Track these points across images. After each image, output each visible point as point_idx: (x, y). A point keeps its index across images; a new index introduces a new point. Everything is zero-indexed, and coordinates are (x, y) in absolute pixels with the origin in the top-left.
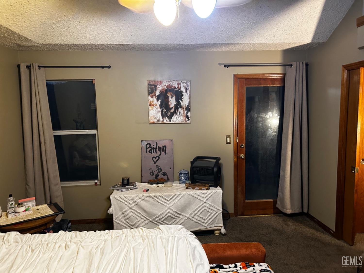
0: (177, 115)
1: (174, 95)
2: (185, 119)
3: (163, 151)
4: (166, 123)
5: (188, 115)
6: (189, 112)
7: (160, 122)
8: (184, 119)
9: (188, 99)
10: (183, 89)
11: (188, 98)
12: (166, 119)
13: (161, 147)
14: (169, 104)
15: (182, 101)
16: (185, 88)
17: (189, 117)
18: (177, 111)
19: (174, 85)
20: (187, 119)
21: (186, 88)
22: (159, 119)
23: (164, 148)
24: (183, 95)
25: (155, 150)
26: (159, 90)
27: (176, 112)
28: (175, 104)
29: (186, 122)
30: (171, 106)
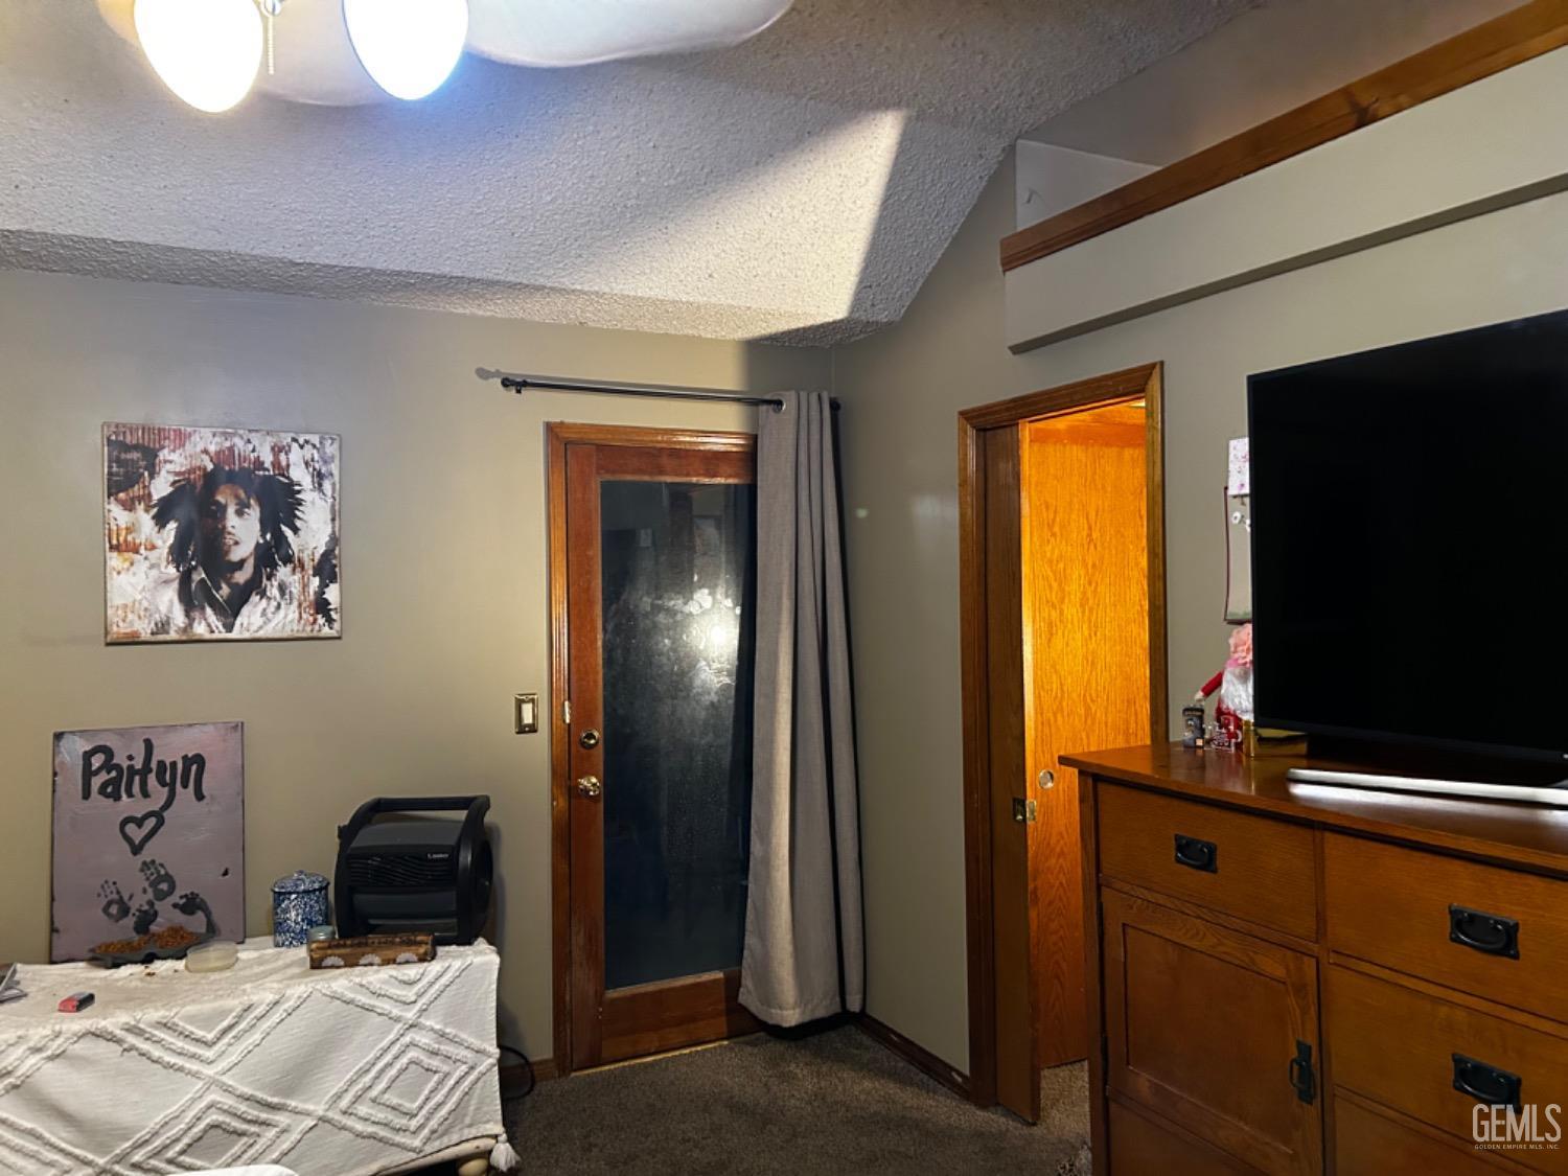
0: (269, 599)
1: (252, 502)
2: (311, 619)
3: (185, 786)
4: (208, 636)
5: (325, 596)
6: (331, 582)
7: (173, 635)
8: (304, 616)
9: (329, 521)
10: (299, 474)
11: (329, 517)
12: (205, 619)
13: (174, 764)
14: (225, 544)
15: (295, 530)
16: (311, 469)
17: (330, 610)
18: (269, 579)
19: (256, 454)
20: (319, 616)
21: (314, 469)
22: (168, 618)
23: (194, 767)
24: (300, 502)
25: (137, 778)
26: (168, 472)
27: (261, 582)
28: (258, 544)
29: (315, 634)
30: (236, 555)
